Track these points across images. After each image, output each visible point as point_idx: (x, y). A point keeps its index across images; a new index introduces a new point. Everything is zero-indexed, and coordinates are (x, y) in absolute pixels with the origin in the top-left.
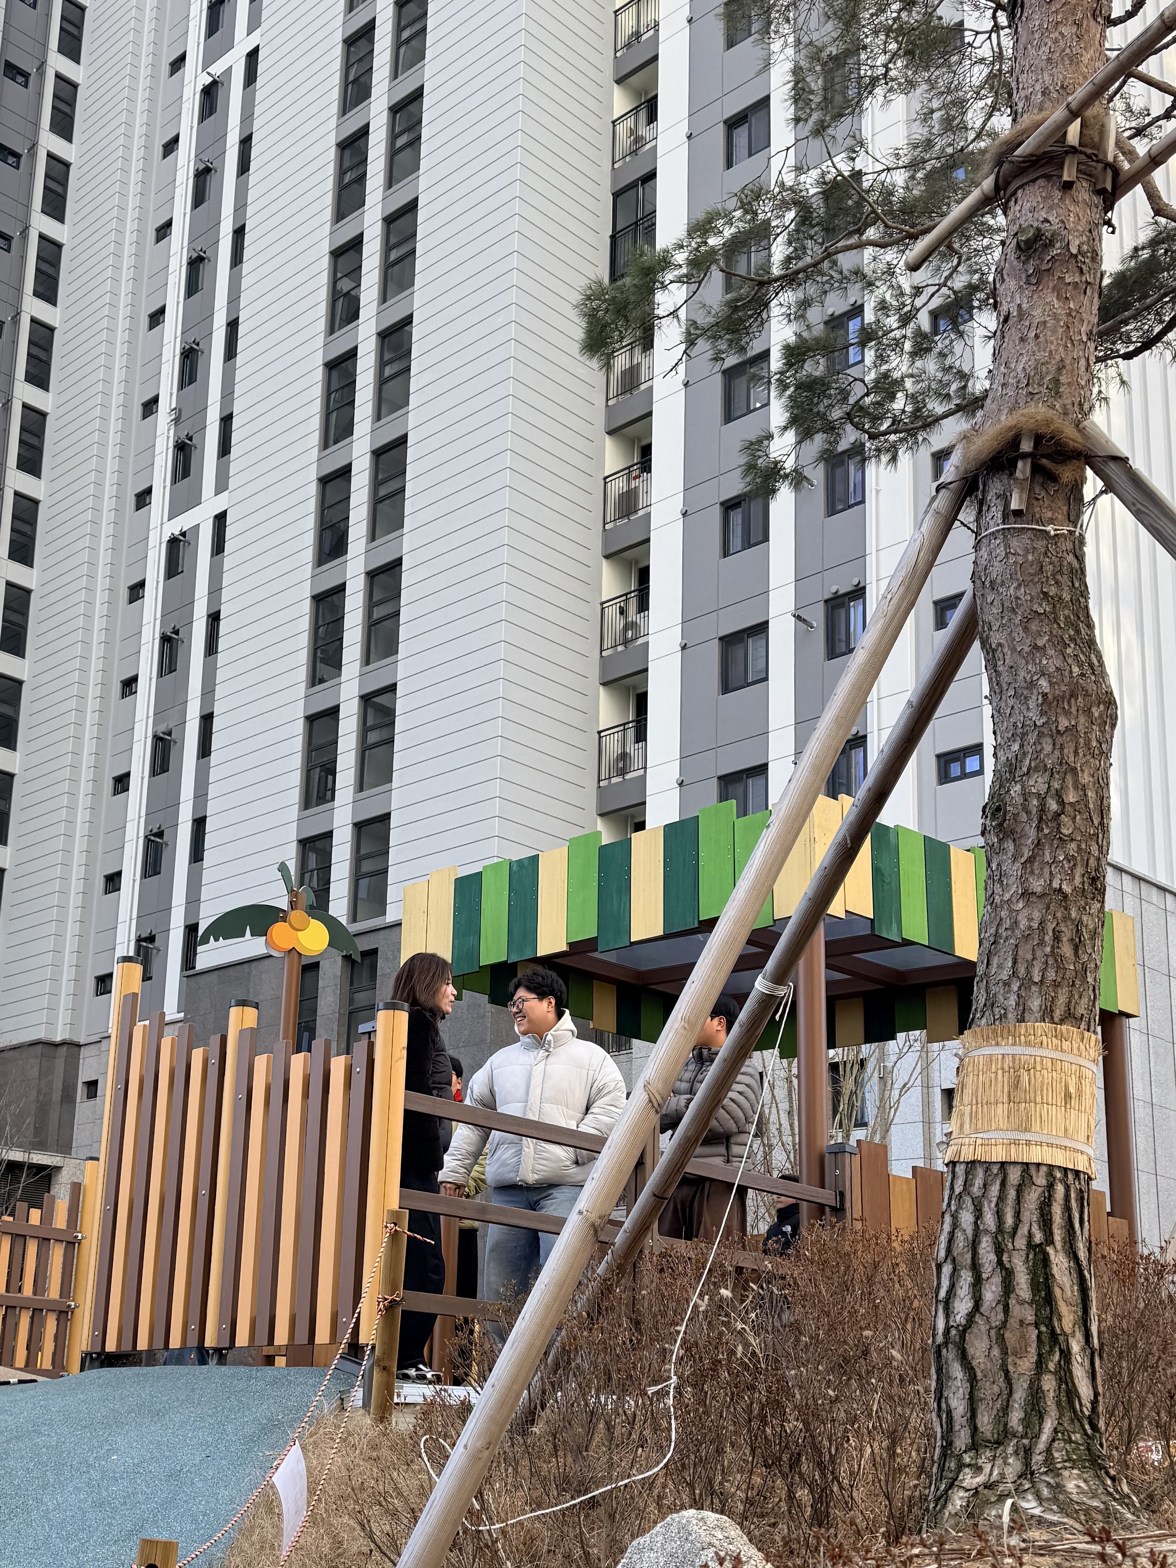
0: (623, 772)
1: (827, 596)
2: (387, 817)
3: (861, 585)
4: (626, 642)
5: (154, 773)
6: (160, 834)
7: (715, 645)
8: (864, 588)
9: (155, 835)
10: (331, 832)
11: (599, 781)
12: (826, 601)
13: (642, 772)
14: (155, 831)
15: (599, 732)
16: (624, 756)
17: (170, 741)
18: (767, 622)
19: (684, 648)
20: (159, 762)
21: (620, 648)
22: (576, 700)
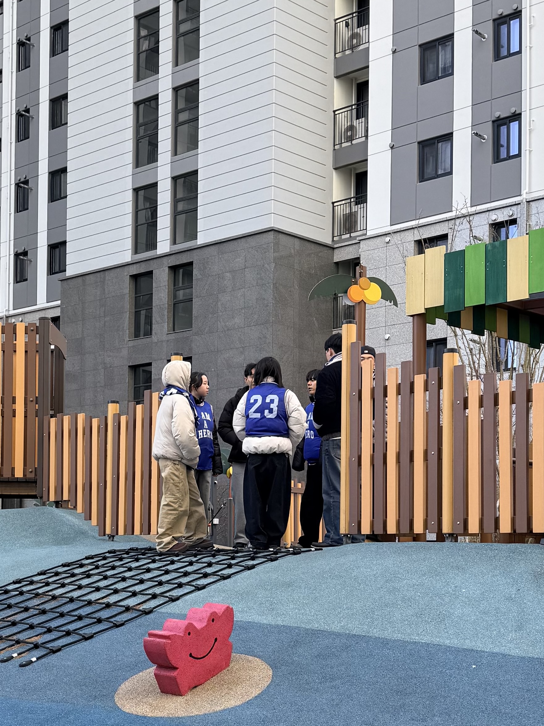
0: (350, 139)
1: (495, 17)
2: (195, 172)
3: (519, 9)
4: (352, 48)
5: (18, 140)
6: (26, 182)
7: (417, 50)
8: (521, 11)
9: (23, 183)
10: (157, 183)
11: (334, 146)
12: (494, 20)
13: (364, 139)
14: (22, 180)
15: (334, 111)
16: (351, 128)
17: (29, 117)
18: (453, 34)
19: (394, 52)
20: (22, 132)
21: (348, 52)
22: (318, 89)
